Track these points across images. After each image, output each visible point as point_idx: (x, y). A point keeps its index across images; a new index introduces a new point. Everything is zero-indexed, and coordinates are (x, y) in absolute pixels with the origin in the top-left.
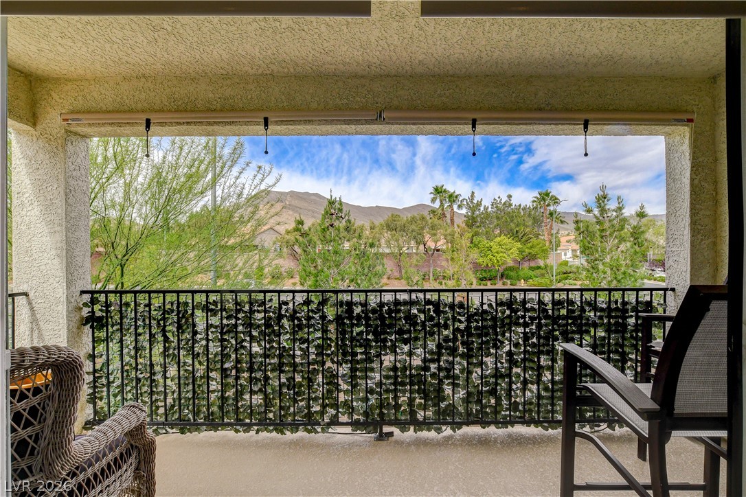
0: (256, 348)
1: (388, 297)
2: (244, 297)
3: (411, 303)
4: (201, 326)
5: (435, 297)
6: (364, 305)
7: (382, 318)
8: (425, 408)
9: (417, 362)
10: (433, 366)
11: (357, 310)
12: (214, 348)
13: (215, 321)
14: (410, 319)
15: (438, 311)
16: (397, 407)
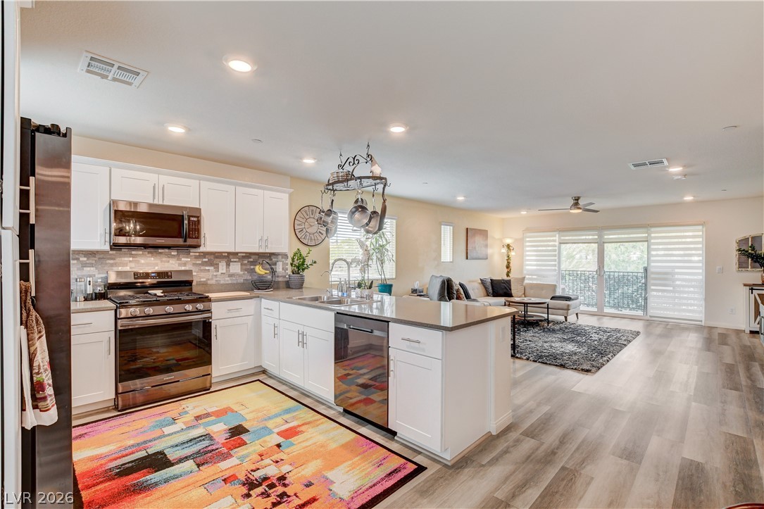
0: (582, 285)
1: (622, 274)
2: (579, 272)
3: (628, 276)
4: (567, 279)
5: (636, 274)
6: (614, 275)
7: (619, 279)
8: (633, 304)
9: (630, 291)
10: (636, 293)
11: (612, 277)
12: (571, 285)
13: (571, 278)
14: (628, 280)
15: (637, 278)
16: (624, 303)
